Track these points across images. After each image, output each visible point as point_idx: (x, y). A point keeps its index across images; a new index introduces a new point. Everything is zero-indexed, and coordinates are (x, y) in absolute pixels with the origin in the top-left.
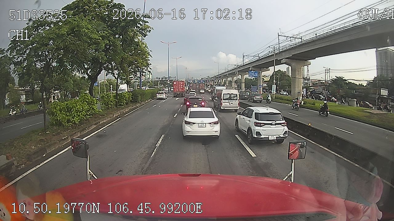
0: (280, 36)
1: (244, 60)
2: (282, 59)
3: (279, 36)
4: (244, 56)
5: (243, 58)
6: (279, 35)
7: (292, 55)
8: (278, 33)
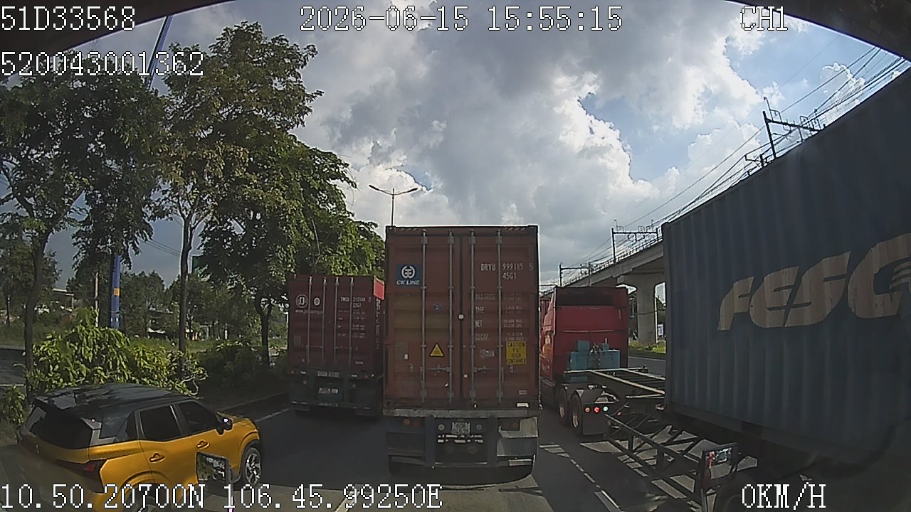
0: (615, 233)
1: (561, 278)
2: (619, 277)
3: (615, 235)
4: (563, 269)
5: (561, 273)
6: (613, 233)
7: (633, 269)
8: (613, 229)
